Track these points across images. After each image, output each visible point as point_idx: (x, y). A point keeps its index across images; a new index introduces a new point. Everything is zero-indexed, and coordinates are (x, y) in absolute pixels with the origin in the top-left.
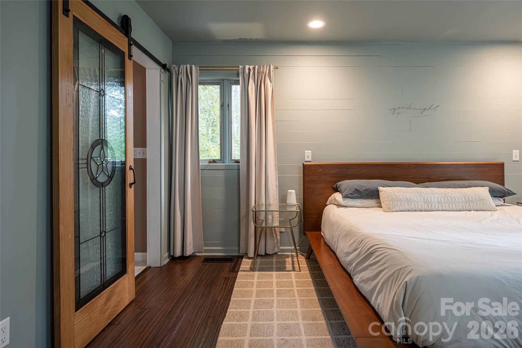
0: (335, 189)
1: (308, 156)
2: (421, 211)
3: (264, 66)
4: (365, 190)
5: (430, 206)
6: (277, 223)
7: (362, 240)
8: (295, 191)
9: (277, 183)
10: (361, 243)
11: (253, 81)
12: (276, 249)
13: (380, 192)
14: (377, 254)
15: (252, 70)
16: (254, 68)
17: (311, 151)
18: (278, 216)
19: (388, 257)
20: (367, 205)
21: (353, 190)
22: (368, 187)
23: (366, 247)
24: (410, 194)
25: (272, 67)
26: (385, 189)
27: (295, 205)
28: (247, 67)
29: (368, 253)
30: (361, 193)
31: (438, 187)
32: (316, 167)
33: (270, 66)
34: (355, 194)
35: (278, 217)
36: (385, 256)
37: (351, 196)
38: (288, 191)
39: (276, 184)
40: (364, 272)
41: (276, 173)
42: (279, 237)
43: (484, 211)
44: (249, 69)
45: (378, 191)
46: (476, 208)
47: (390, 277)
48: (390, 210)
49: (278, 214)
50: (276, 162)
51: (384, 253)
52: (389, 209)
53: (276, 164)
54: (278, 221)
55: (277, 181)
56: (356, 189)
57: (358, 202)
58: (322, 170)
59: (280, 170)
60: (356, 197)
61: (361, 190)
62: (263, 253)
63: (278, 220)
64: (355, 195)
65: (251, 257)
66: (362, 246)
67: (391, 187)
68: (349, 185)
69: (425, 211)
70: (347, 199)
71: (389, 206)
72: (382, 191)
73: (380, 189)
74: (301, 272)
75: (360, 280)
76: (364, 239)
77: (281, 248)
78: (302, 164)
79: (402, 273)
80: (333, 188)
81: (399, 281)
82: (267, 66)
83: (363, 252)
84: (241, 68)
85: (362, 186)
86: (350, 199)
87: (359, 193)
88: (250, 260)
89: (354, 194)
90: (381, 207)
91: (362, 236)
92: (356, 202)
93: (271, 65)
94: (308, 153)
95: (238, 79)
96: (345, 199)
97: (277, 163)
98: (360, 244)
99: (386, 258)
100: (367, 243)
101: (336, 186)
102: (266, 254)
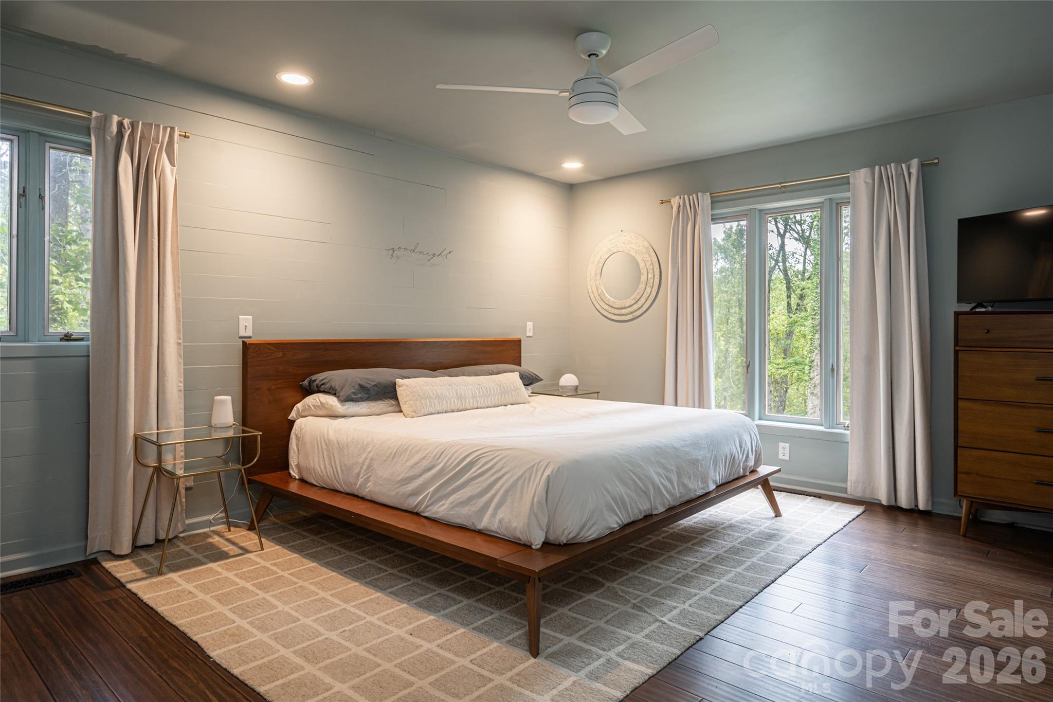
0: (307, 390)
1: (246, 326)
2: (453, 412)
3: (158, 126)
4: (374, 386)
5: (464, 402)
6: (181, 469)
7: (441, 451)
8: (230, 397)
9: (182, 385)
10: (440, 456)
11: (128, 154)
12: (179, 525)
13: (399, 387)
14: (483, 461)
15: (129, 129)
16: (133, 125)
17: (251, 317)
18: (183, 454)
19: (507, 458)
20: (378, 411)
21: (357, 387)
22: (378, 381)
23: (456, 458)
24: (440, 387)
25: (177, 133)
26: (406, 381)
27: (231, 426)
28: (115, 119)
29: (459, 468)
30: (369, 390)
31: (469, 375)
32: (269, 349)
33: (172, 129)
34: (360, 393)
35: (182, 457)
36: (500, 460)
37: (355, 397)
38: (215, 397)
39: (180, 386)
40: (457, 493)
41: (180, 363)
42: (184, 500)
43: (518, 404)
44: (120, 125)
45: (394, 385)
46: (511, 401)
47: (518, 479)
48: (417, 414)
49: (182, 451)
50: (180, 339)
51: (496, 457)
52: (415, 412)
53: (179, 344)
54: (182, 466)
55: (182, 380)
56: (361, 386)
57: (363, 407)
58: (281, 353)
59: (188, 355)
60: (362, 398)
61: (368, 386)
62: (151, 541)
63: (182, 463)
64: (360, 395)
65: (127, 553)
66: (444, 459)
67: (409, 378)
68: (347, 380)
69: (458, 411)
70: (347, 403)
71: (415, 408)
72: (402, 385)
73: (398, 381)
74: (265, 551)
75: (452, 506)
76: (445, 450)
77: (188, 522)
78: (241, 344)
79: (537, 470)
80: (302, 387)
81: (534, 480)
82: (165, 128)
83: (448, 467)
84: (97, 117)
85: (367, 379)
86: (352, 403)
87: (366, 392)
88: (122, 560)
89: (358, 394)
90: (401, 411)
91: (438, 446)
92: (360, 407)
93: (176, 128)
94: (246, 320)
95: (88, 140)
96: (344, 403)
97: (181, 341)
98: (439, 458)
99: (503, 462)
100: (455, 453)
101: (311, 382)
102: (158, 541)
